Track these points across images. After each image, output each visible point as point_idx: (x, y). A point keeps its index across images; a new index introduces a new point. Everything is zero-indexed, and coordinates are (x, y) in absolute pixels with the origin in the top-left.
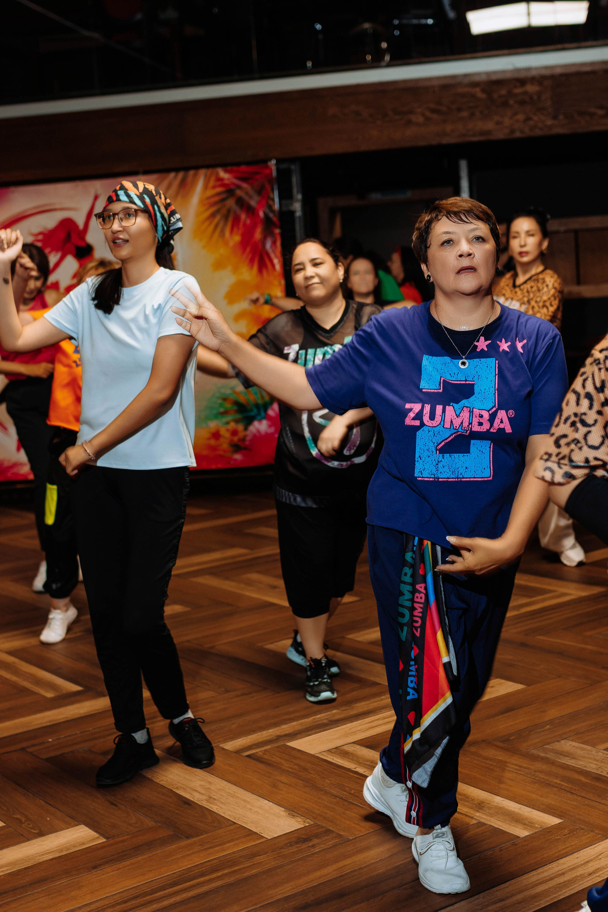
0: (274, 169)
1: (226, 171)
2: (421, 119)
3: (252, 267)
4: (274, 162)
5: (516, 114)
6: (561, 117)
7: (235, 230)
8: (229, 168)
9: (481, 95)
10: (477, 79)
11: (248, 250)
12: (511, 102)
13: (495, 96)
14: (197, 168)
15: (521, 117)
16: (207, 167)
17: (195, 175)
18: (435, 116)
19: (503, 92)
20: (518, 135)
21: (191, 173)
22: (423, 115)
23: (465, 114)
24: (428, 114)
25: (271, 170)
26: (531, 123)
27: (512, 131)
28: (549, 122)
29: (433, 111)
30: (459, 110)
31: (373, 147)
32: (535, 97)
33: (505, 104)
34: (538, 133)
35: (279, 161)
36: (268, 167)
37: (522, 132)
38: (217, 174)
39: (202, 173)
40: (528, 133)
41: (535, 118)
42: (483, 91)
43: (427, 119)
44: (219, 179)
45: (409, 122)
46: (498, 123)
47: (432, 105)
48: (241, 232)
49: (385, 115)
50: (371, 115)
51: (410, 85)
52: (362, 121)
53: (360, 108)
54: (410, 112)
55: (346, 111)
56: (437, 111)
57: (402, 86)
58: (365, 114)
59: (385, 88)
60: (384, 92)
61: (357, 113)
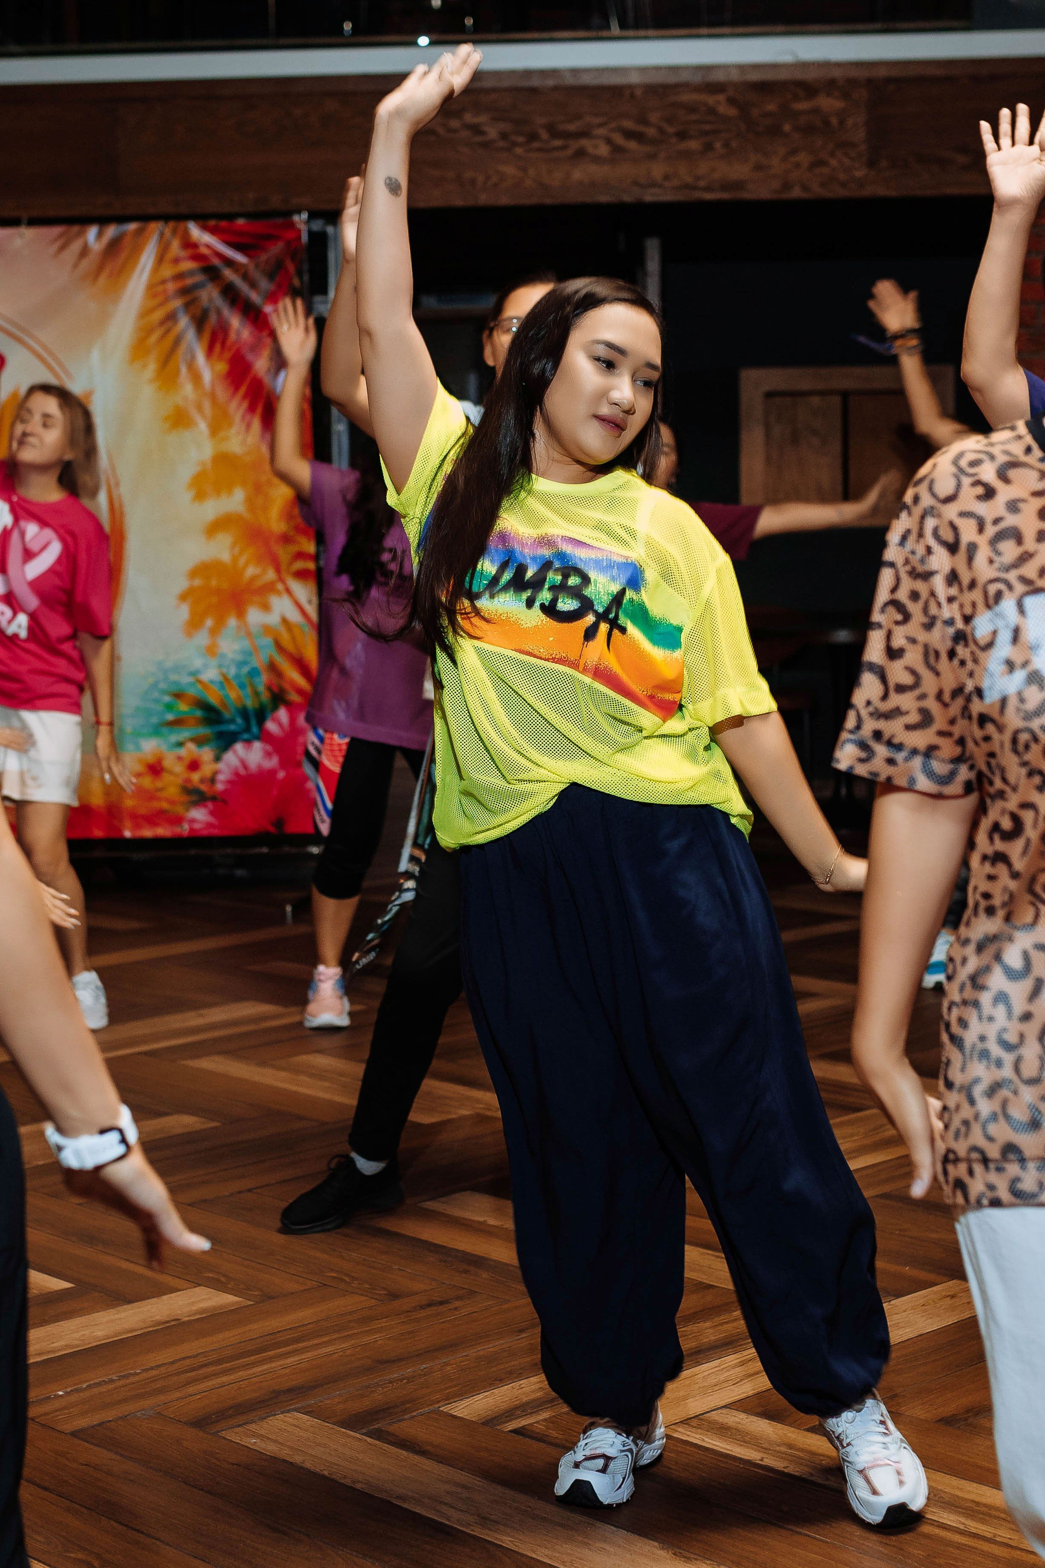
0: (303, 228)
1: (205, 228)
2: (603, 150)
4: (305, 216)
5: (794, 152)
6: (884, 164)
7: (217, 350)
8: (212, 223)
9: (724, 109)
10: (720, 77)
11: (242, 391)
12: (787, 128)
13: (755, 112)
14: (145, 218)
15: (804, 158)
16: (165, 218)
17: (140, 234)
18: (632, 145)
19: (771, 107)
20: (796, 193)
21: (134, 227)
22: (609, 141)
23: (693, 145)
24: (619, 139)
25: (300, 231)
26: (825, 170)
27: (787, 186)
28: (859, 174)
29: (629, 135)
30: (682, 136)
32: (834, 121)
33: (775, 131)
34: (837, 191)
35: (313, 216)
36: (292, 225)
37: (805, 188)
38: (186, 234)
39: (155, 228)
40: (817, 191)
41: (834, 162)
42: (731, 101)
43: (617, 150)
44: (189, 244)
45: (581, 154)
46: (758, 167)
47: (628, 124)
48: (228, 355)
49: (533, 137)
50: (504, 136)
51: (587, 80)
52: (486, 145)
53: (482, 119)
54: (584, 134)
55: (455, 123)
56: (638, 137)
57: (570, 81)
58: (492, 133)
59: (535, 82)
60: (533, 90)
61: (476, 130)
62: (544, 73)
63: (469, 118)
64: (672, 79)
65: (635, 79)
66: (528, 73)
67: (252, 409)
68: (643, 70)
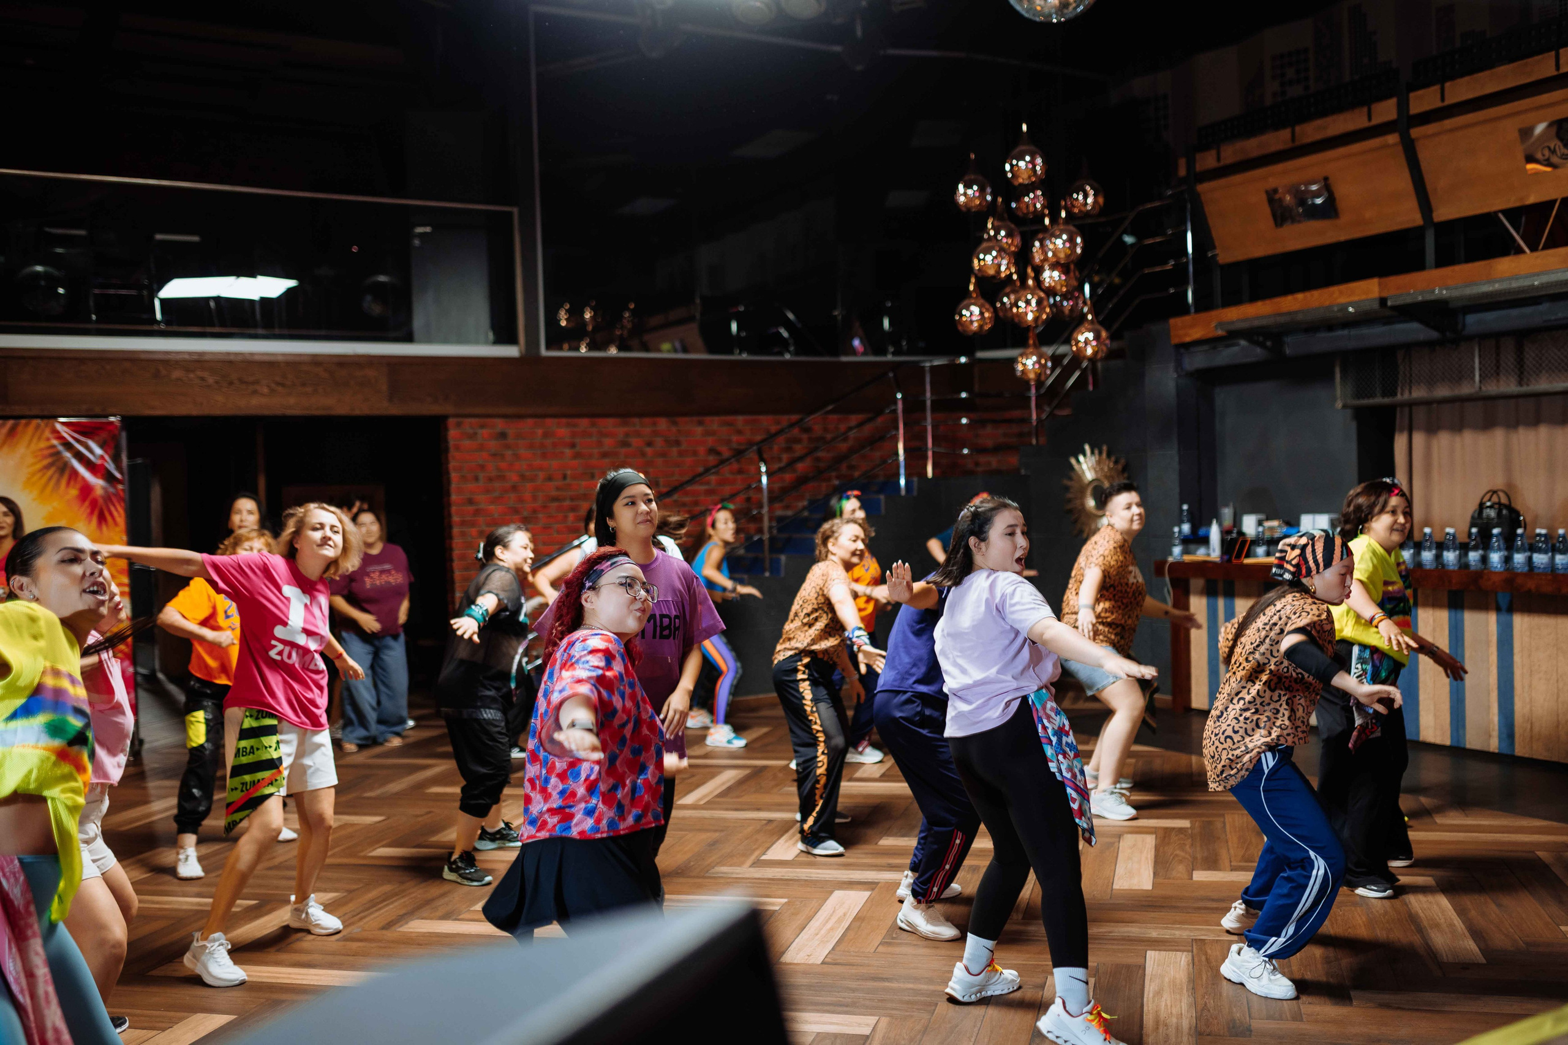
2: (265, 390)
3: (90, 521)
4: (117, 418)
5: (355, 394)
6: (395, 400)
7: (72, 483)
11: (87, 503)
12: (352, 383)
14: (30, 417)
15: (360, 397)
16: (39, 418)
17: (27, 425)
18: (280, 389)
20: (357, 412)
21: (23, 421)
22: (268, 386)
23: (309, 389)
24: (273, 385)
25: (115, 425)
26: (369, 403)
27: (352, 409)
28: (384, 405)
29: (278, 384)
30: (304, 385)
31: (217, 412)
32: (373, 381)
33: (346, 384)
34: (376, 412)
36: (111, 423)
37: (360, 410)
38: (52, 426)
39: (35, 423)
40: (366, 412)
41: (373, 399)
43: (272, 391)
44: (55, 432)
45: (255, 392)
46: (339, 400)
47: (278, 379)
48: (78, 486)
49: (231, 383)
50: (217, 382)
51: (257, 358)
52: (209, 386)
53: (205, 374)
54: (253, 383)
55: (192, 375)
56: (283, 385)
57: (249, 358)
58: (211, 380)
59: (232, 358)
60: (231, 362)
61: (203, 379)
62: (236, 354)
63: (199, 373)
64: (298, 359)
65: (280, 358)
66: (228, 354)
67: (92, 513)
68: (284, 355)
